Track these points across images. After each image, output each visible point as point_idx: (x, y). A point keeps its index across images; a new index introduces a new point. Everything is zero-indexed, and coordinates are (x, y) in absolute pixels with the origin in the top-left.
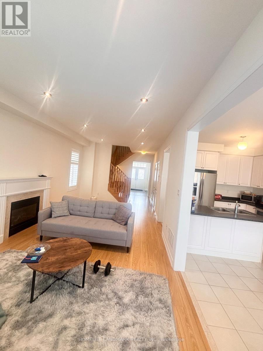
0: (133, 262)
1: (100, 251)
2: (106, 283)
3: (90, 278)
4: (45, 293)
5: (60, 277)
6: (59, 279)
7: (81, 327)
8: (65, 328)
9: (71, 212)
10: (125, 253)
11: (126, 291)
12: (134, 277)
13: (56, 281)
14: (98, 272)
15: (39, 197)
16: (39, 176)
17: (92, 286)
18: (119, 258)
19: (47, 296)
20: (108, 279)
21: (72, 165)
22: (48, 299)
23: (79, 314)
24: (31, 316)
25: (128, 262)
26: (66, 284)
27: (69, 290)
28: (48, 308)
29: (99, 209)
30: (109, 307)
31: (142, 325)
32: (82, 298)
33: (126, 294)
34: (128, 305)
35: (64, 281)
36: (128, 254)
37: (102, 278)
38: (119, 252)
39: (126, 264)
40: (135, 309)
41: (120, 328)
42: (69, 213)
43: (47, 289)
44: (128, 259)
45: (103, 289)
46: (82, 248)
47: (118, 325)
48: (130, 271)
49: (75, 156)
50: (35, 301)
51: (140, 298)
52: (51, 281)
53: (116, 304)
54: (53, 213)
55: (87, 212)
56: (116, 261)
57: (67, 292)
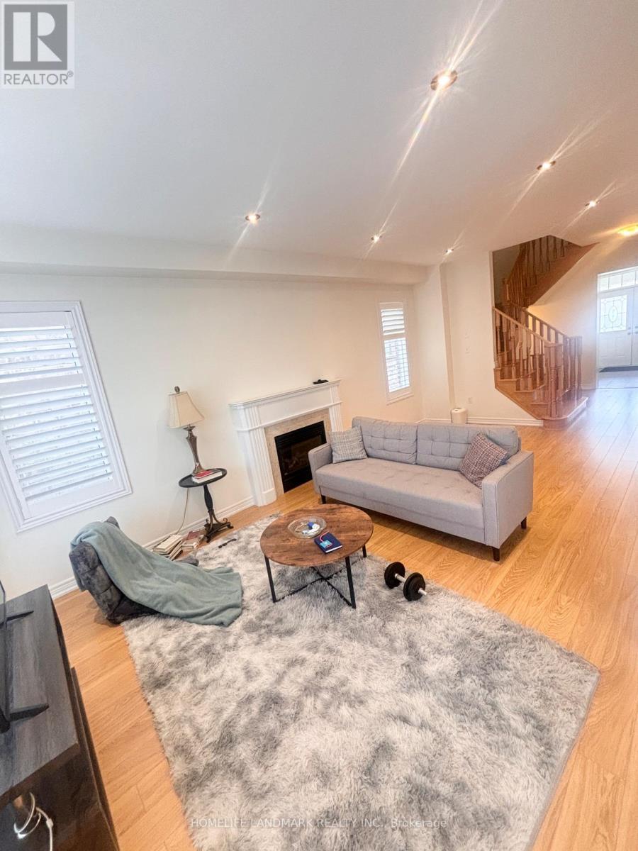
0: (500, 588)
1: (423, 542)
2: (403, 616)
3: (374, 594)
4: (296, 595)
5: (325, 576)
6: (322, 579)
7: (323, 673)
8: (302, 662)
9: (369, 450)
10: (486, 561)
11: (438, 651)
12: (481, 628)
13: (316, 580)
14: (396, 588)
15: (322, 422)
16: (315, 383)
17: (372, 612)
18: (464, 568)
19: (296, 601)
20: (410, 607)
21: (387, 343)
22: (296, 606)
23: (330, 650)
24: (266, 622)
25: (483, 585)
26: (329, 591)
27: (329, 603)
28: (291, 621)
29: (425, 445)
30: (385, 664)
31: (442, 740)
32: (345, 625)
33: (438, 656)
34: (429, 680)
35: (329, 584)
36: (494, 564)
37: (398, 602)
38: (472, 555)
39: (476, 589)
40: (443, 699)
41: (388, 715)
42: (364, 453)
43: (300, 590)
44: (488, 577)
45: (392, 627)
46: (354, 529)
47: (386, 707)
48: (476, 608)
49: (392, 318)
50: (279, 602)
51: (468, 681)
52: (310, 578)
53: (403, 665)
54: (333, 453)
55: (399, 452)
56: (452, 575)
57: (326, 606)
